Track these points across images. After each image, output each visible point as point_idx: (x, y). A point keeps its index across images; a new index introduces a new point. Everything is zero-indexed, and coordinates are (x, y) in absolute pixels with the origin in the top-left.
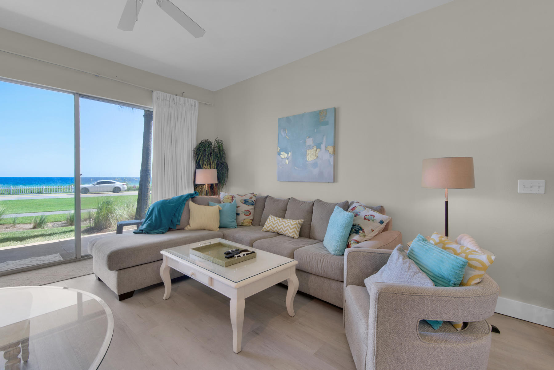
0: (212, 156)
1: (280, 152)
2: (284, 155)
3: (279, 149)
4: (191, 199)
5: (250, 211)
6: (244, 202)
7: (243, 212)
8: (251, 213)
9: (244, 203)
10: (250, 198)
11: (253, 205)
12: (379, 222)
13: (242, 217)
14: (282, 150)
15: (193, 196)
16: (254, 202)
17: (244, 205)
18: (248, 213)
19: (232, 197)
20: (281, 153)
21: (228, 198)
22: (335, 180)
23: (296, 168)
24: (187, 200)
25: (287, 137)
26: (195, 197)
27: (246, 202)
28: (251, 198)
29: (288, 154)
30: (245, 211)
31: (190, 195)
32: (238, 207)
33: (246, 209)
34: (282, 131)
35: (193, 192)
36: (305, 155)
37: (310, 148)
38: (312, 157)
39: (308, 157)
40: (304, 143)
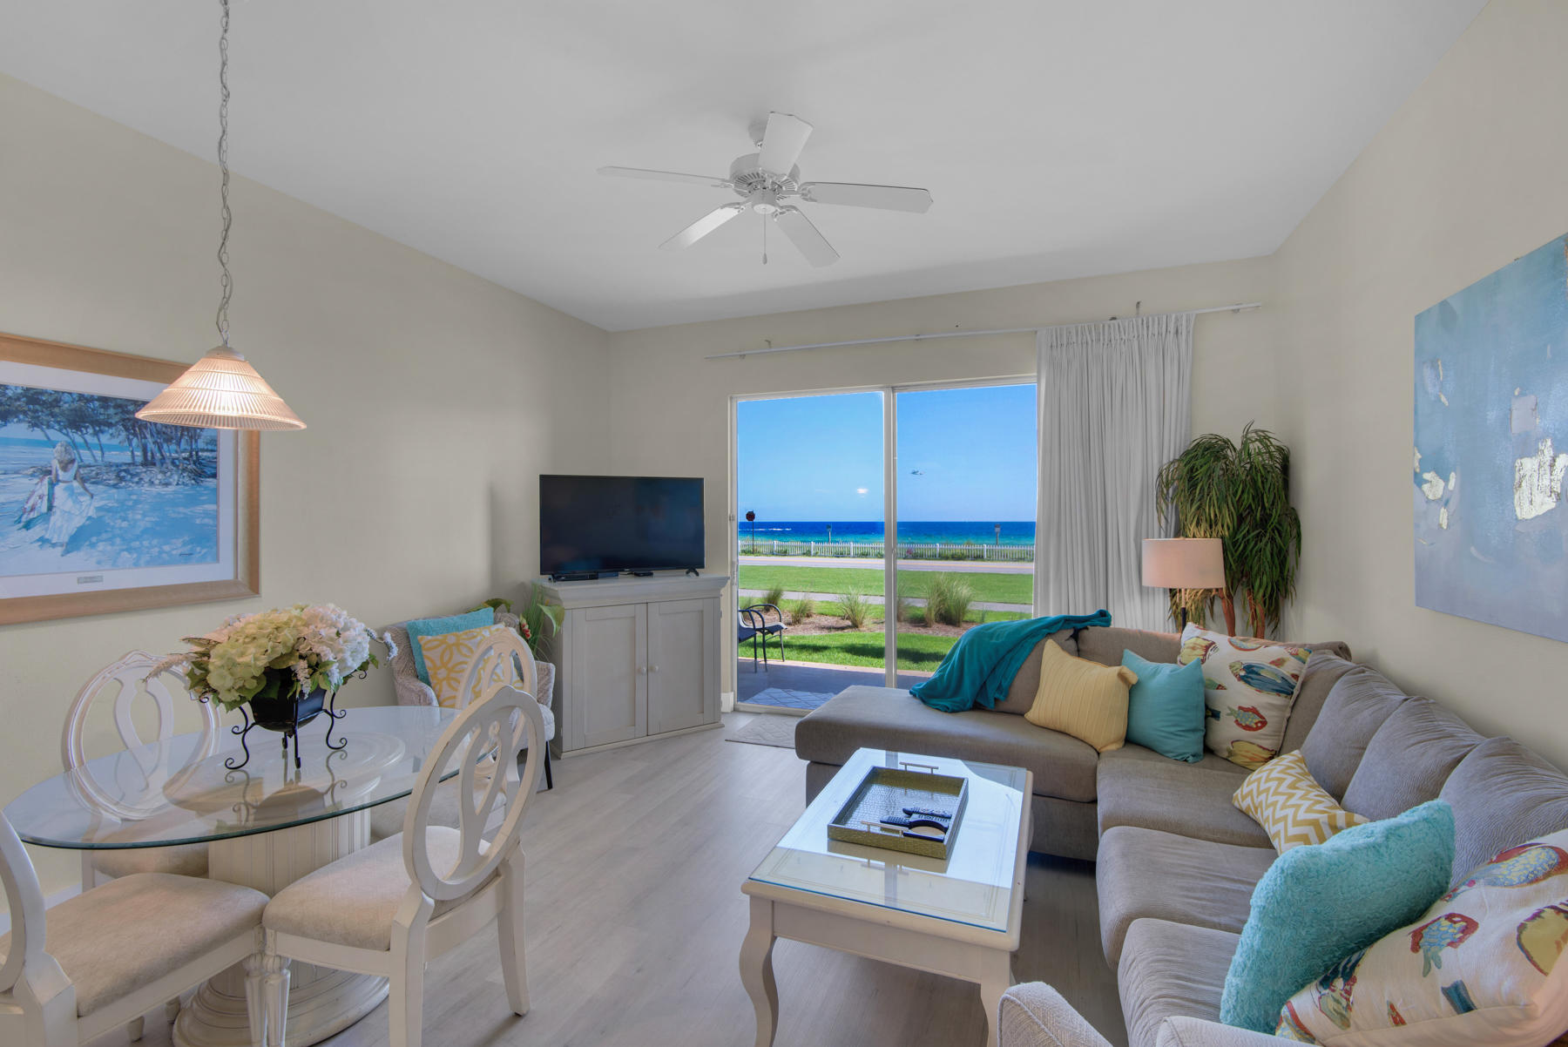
0: (1217, 493)
1: (1424, 470)
2: (1435, 487)
3: (1419, 456)
4: (1071, 632)
5: (1262, 712)
6: (1243, 673)
7: (1232, 712)
8: (1264, 723)
9: (1241, 678)
10: (1273, 663)
11: (1279, 692)
12: (1446, 991)
13: (1226, 731)
14: (1426, 465)
15: (1079, 626)
16: (1292, 681)
17: (1243, 683)
18: (1252, 720)
19: (1207, 648)
20: (1427, 476)
21: (1193, 648)
23: (1473, 550)
24: (1049, 635)
25: (1443, 399)
26: (1086, 628)
27: (1250, 674)
28: (1279, 662)
29: (1446, 480)
30: (1240, 708)
31: (1067, 621)
32: (1220, 687)
33: (1247, 705)
34: (1427, 372)
35: (1090, 612)
36: (1507, 486)
37: (1528, 447)
38: (1538, 498)
39: (1522, 496)
40: (1506, 419)
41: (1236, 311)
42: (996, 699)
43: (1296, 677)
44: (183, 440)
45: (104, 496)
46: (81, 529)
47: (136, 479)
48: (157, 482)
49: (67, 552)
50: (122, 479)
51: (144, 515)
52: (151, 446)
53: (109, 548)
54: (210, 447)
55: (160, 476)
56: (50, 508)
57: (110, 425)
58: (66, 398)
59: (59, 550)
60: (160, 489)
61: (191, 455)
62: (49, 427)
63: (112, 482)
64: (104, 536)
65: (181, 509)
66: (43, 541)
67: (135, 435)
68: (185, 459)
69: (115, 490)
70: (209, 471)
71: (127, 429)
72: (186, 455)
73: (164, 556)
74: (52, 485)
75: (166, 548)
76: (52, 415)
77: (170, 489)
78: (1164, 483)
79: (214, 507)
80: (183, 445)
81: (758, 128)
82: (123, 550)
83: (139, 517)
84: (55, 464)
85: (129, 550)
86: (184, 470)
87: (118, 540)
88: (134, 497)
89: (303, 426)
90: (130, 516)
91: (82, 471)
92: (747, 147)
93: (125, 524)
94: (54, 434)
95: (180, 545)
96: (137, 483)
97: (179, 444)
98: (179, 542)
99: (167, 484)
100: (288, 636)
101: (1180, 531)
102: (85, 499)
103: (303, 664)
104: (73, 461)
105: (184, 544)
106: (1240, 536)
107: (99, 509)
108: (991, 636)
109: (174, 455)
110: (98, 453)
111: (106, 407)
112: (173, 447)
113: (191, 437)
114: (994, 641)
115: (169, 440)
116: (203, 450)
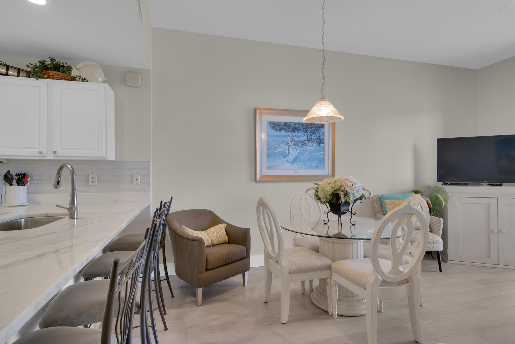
44: (316, 133)
45: (299, 150)
46: (294, 158)
47: (306, 145)
48: (310, 145)
49: (292, 164)
50: (303, 145)
51: (307, 155)
52: (309, 136)
53: (300, 164)
54: (322, 135)
55: (311, 144)
56: (289, 153)
57: (300, 130)
58: (292, 124)
59: (290, 163)
60: (311, 148)
61: (318, 138)
62: (289, 132)
63: (301, 146)
64: (299, 160)
65: (316, 153)
66: (287, 161)
67: (306, 133)
68: (317, 139)
69: (301, 148)
70: (322, 142)
71: (304, 131)
72: (317, 138)
73: (312, 166)
74: (289, 147)
75: (312, 164)
76: (289, 129)
77: (313, 147)
79: (323, 153)
80: (316, 135)
82: (303, 164)
83: (306, 155)
84: (290, 141)
85: (304, 164)
86: (316, 142)
87: (302, 162)
88: (305, 150)
89: (343, 118)
90: (304, 155)
91: (295, 143)
93: (303, 157)
94: (290, 134)
95: (315, 164)
96: (306, 146)
97: (315, 134)
98: (315, 163)
99: (312, 146)
100: (338, 184)
102: (295, 150)
103: (342, 193)
104: (293, 140)
105: (317, 163)
107: (298, 153)
109: (314, 138)
110: (298, 138)
111: (299, 126)
112: (314, 135)
113: (318, 132)
115: (313, 134)
116: (321, 136)
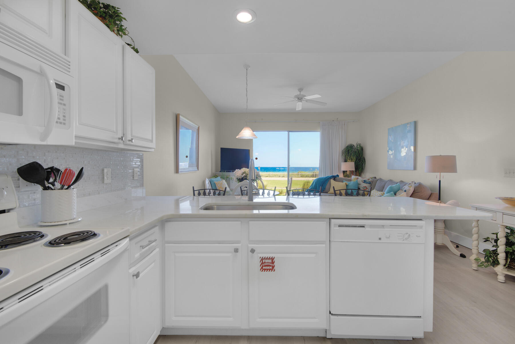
0: (353, 154)
2: (390, 152)
3: (388, 148)
4: (333, 178)
8: (367, 188)
9: (363, 182)
11: (370, 183)
12: (404, 191)
14: (389, 149)
15: (335, 177)
16: (371, 182)
17: (363, 183)
18: (365, 188)
19: (357, 179)
20: (389, 151)
21: (355, 179)
22: (415, 168)
23: (396, 161)
24: (331, 179)
25: (392, 140)
27: (365, 182)
28: (369, 179)
29: (392, 151)
30: (363, 187)
31: (333, 176)
32: (360, 184)
33: (365, 186)
34: (390, 137)
35: (336, 175)
36: (400, 152)
37: (403, 147)
38: (404, 153)
39: (402, 153)
40: (400, 144)
41: (354, 121)
42: (324, 190)
43: (371, 181)
78: (343, 153)
81: (300, 90)
92: (298, 93)
101: (346, 161)
106: (356, 162)
108: (321, 179)
114: (322, 180)
